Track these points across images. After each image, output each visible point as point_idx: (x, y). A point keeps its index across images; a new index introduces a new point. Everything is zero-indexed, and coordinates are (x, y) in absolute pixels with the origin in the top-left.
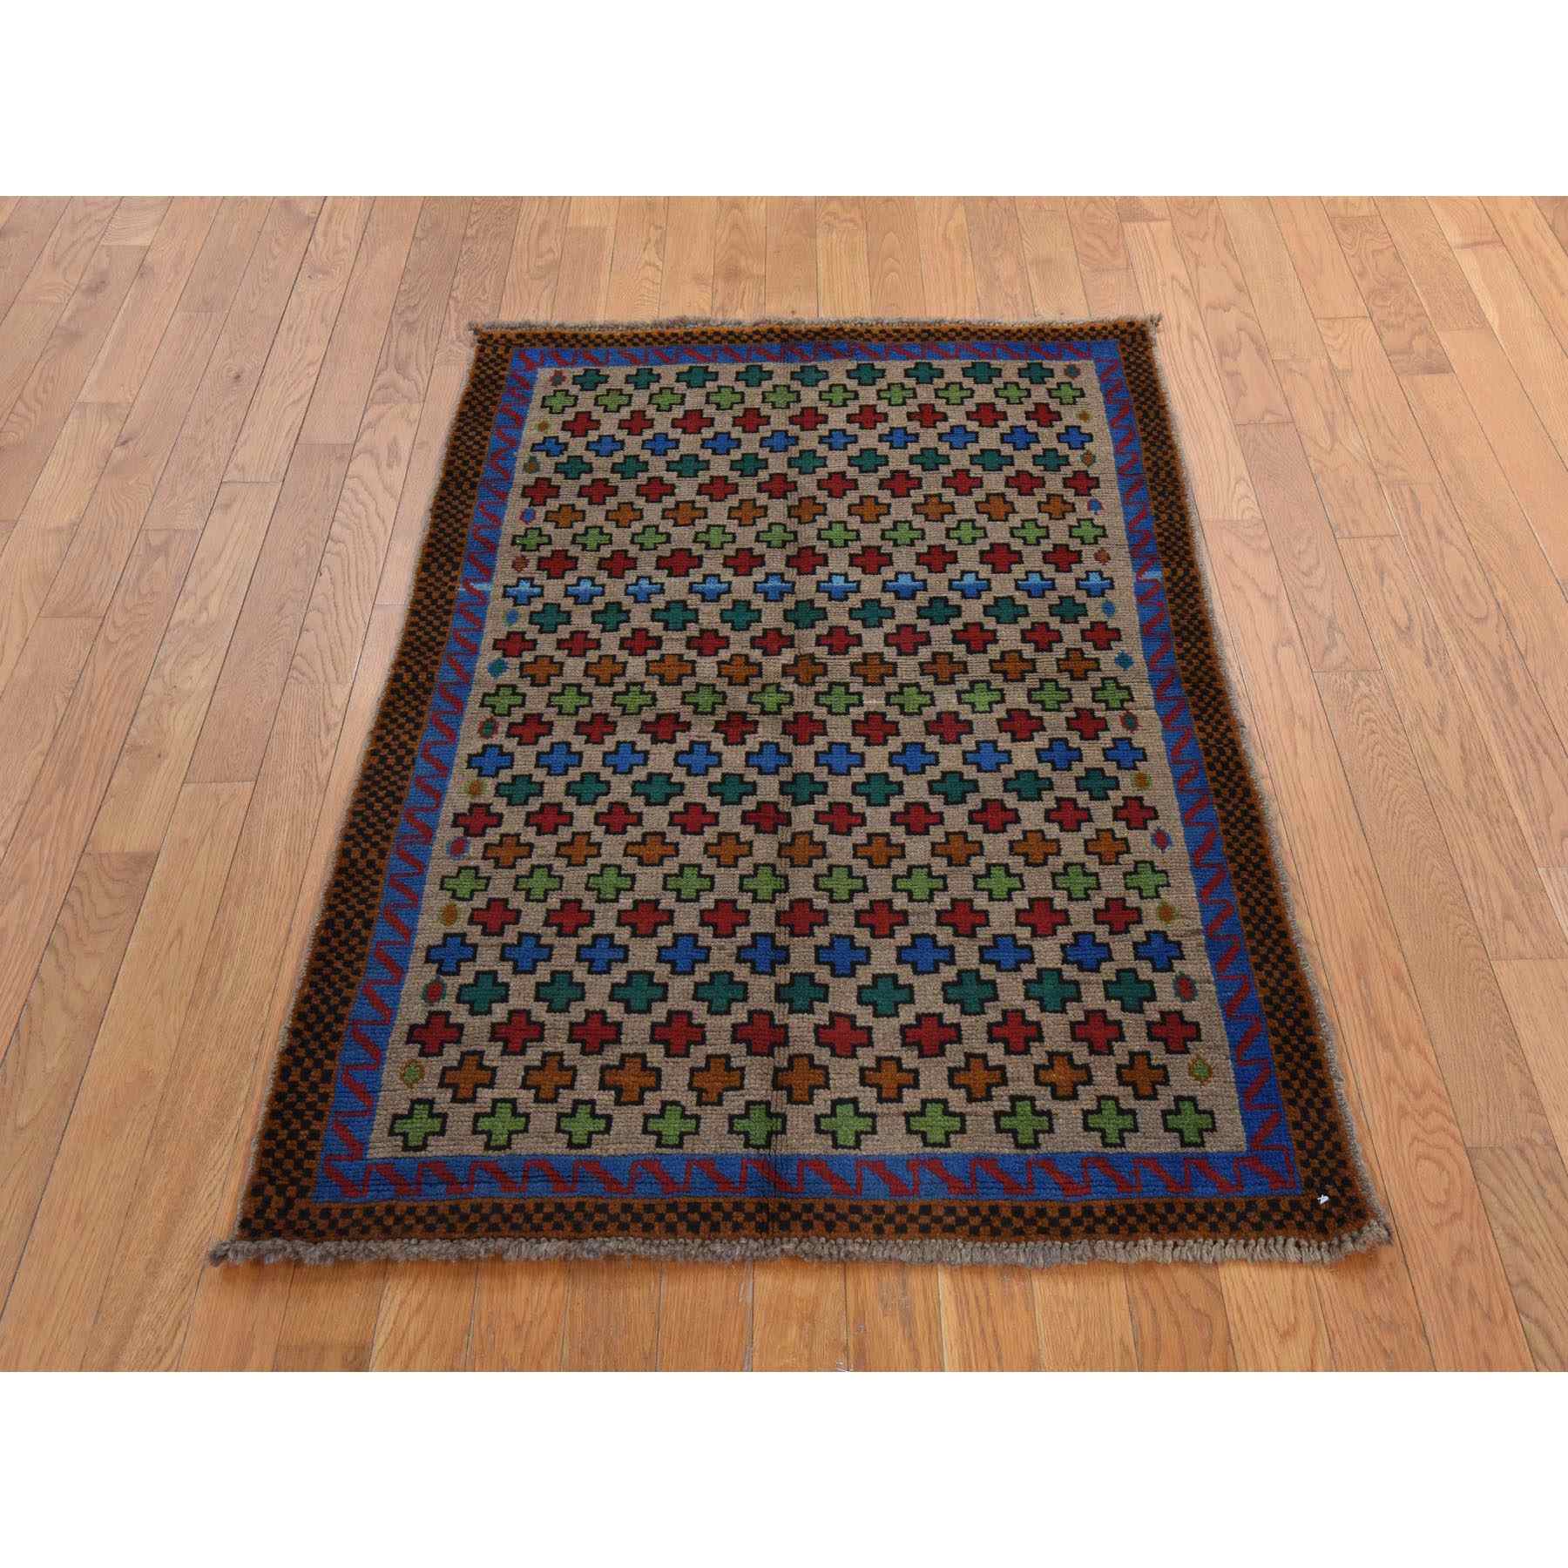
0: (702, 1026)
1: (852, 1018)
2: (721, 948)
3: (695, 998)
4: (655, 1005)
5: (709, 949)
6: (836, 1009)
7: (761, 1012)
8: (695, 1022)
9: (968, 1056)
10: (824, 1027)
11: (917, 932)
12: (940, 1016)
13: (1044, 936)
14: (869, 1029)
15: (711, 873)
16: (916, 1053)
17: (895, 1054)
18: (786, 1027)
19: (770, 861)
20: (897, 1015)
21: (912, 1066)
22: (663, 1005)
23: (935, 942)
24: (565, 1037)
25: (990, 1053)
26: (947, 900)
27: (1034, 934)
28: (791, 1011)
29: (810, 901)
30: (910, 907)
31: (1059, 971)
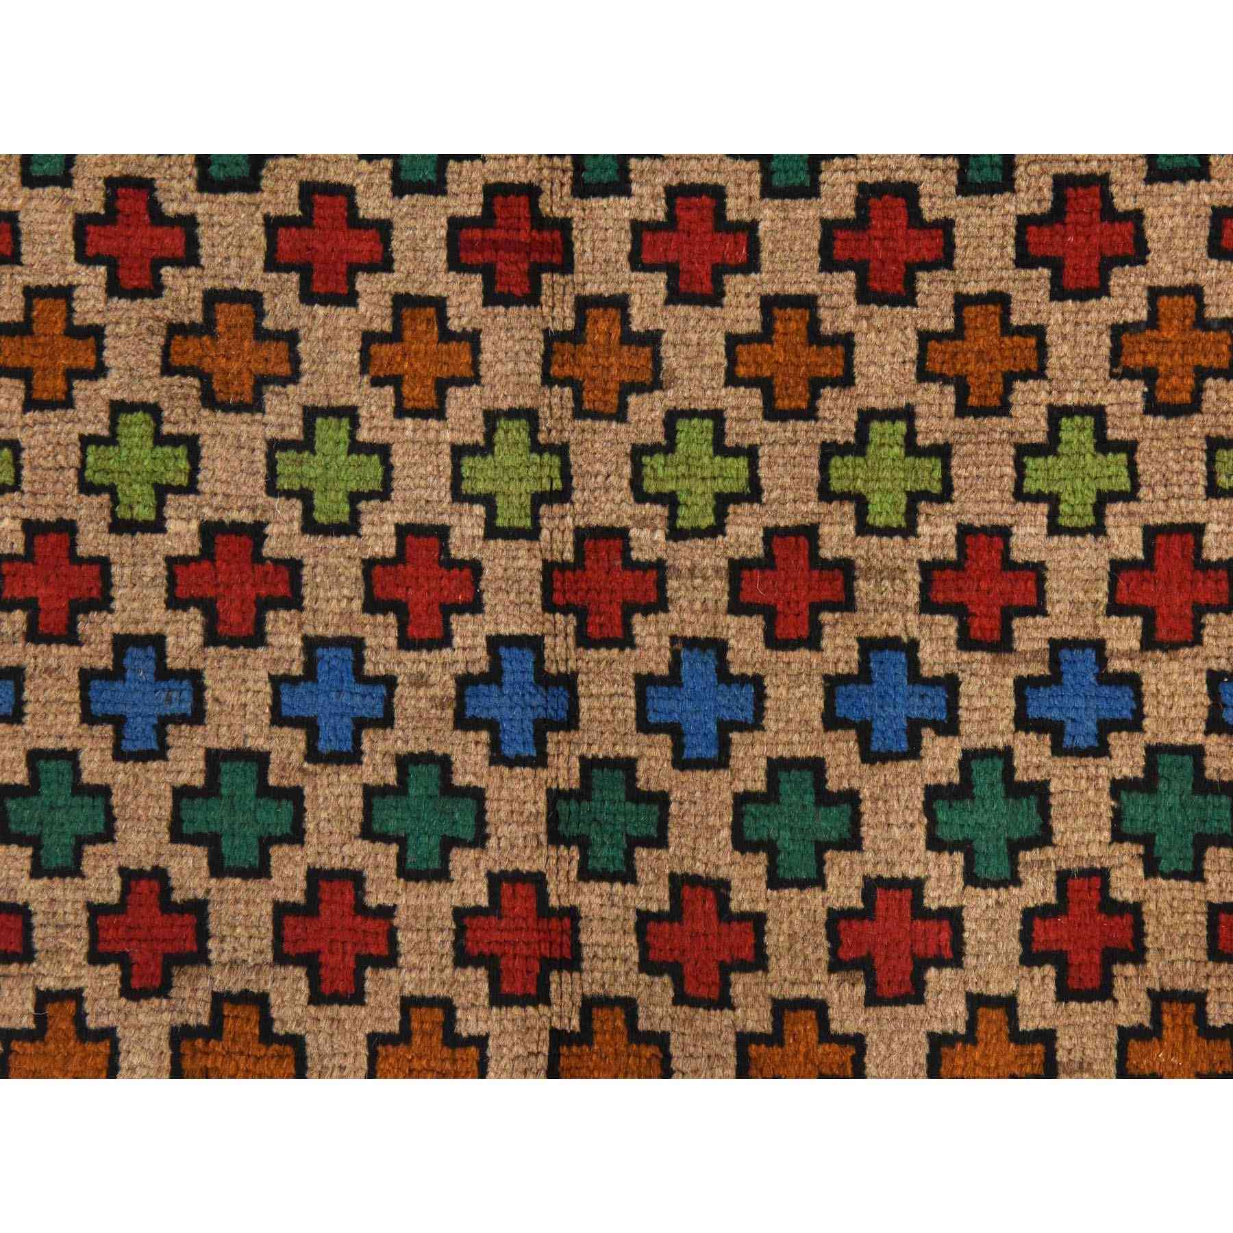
0: (387, 912)
1: (721, 888)
2: (420, 681)
3: (368, 833)
4: (277, 853)
5: (390, 682)
6: (687, 866)
7: (517, 877)
8: (372, 901)
9: (976, 1002)
10: (659, 917)
11: (875, 631)
12: (917, 886)
13: (1171, 647)
14: (759, 919)
15: (381, 437)
16: (861, 990)
17: (814, 993)
18: (573, 914)
19: (525, 401)
20: (819, 881)
21: (851, 1028)
22: (297, 853)
23: (914, 664)
24: (80, 948)
25: (1024, 997)
26: (948, 529)
27: (1149, 642)
28: (585, 874)
29: (622, 534)
30: (864, 550)
31: (1197, 752)
